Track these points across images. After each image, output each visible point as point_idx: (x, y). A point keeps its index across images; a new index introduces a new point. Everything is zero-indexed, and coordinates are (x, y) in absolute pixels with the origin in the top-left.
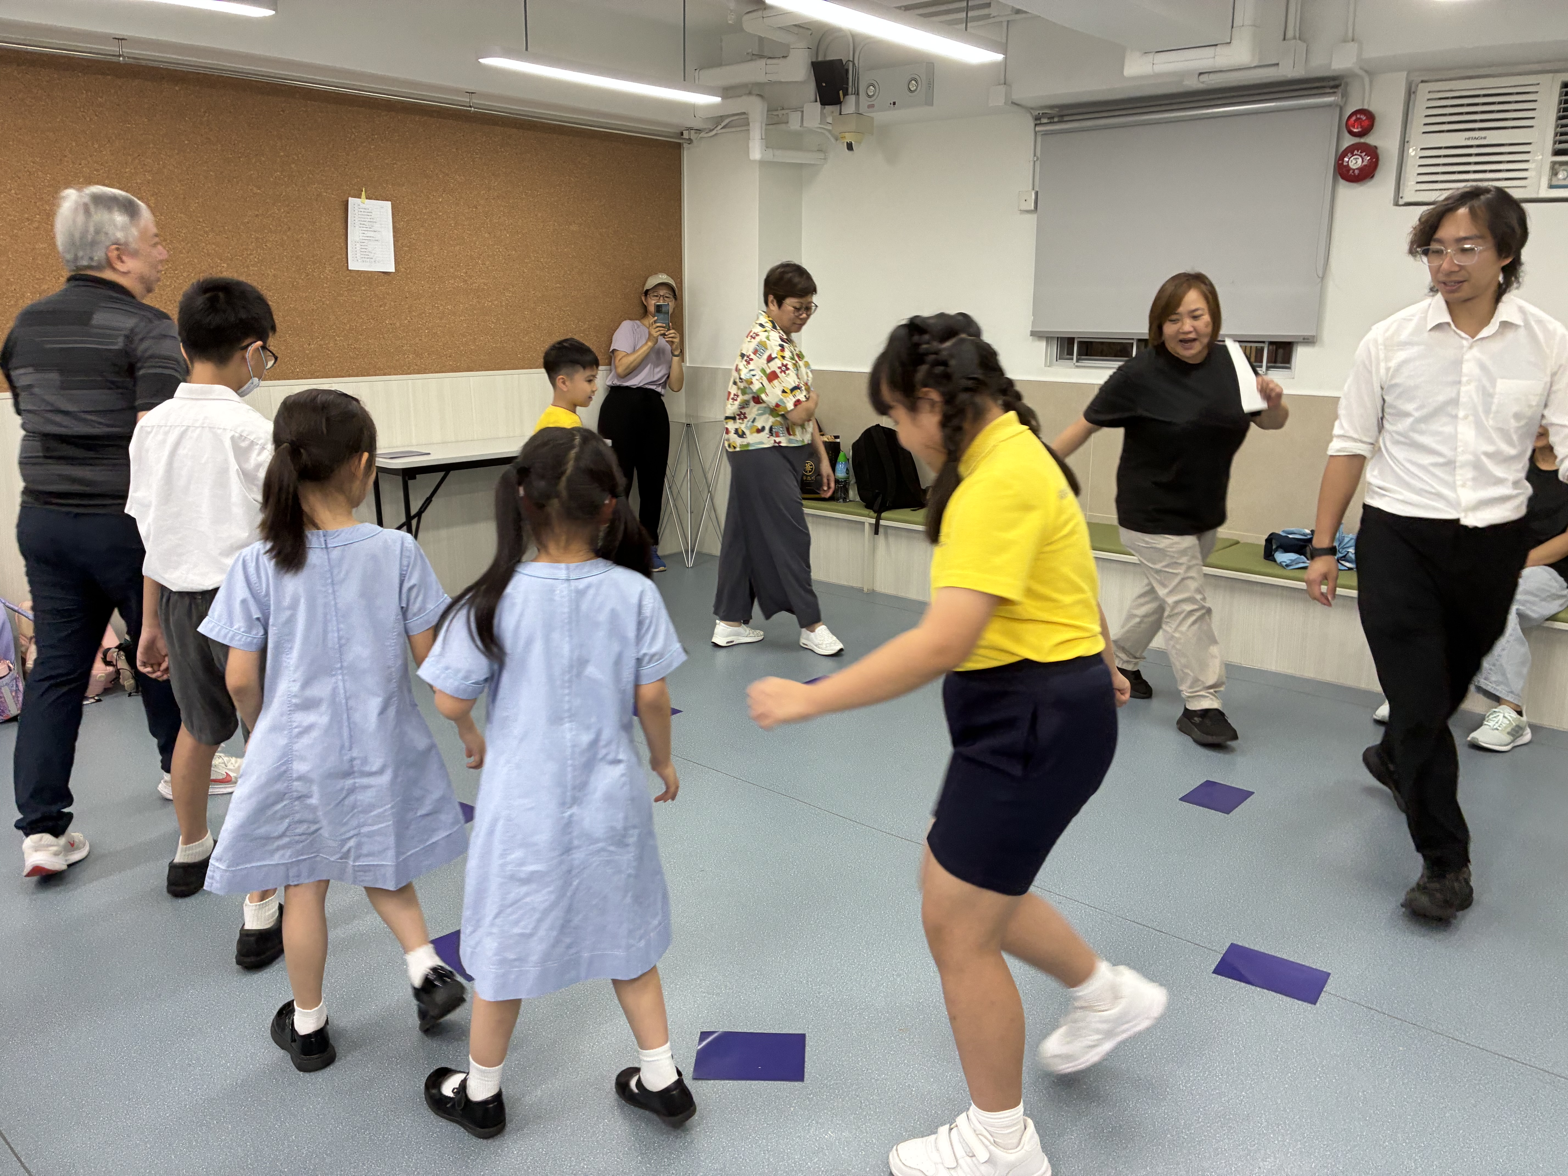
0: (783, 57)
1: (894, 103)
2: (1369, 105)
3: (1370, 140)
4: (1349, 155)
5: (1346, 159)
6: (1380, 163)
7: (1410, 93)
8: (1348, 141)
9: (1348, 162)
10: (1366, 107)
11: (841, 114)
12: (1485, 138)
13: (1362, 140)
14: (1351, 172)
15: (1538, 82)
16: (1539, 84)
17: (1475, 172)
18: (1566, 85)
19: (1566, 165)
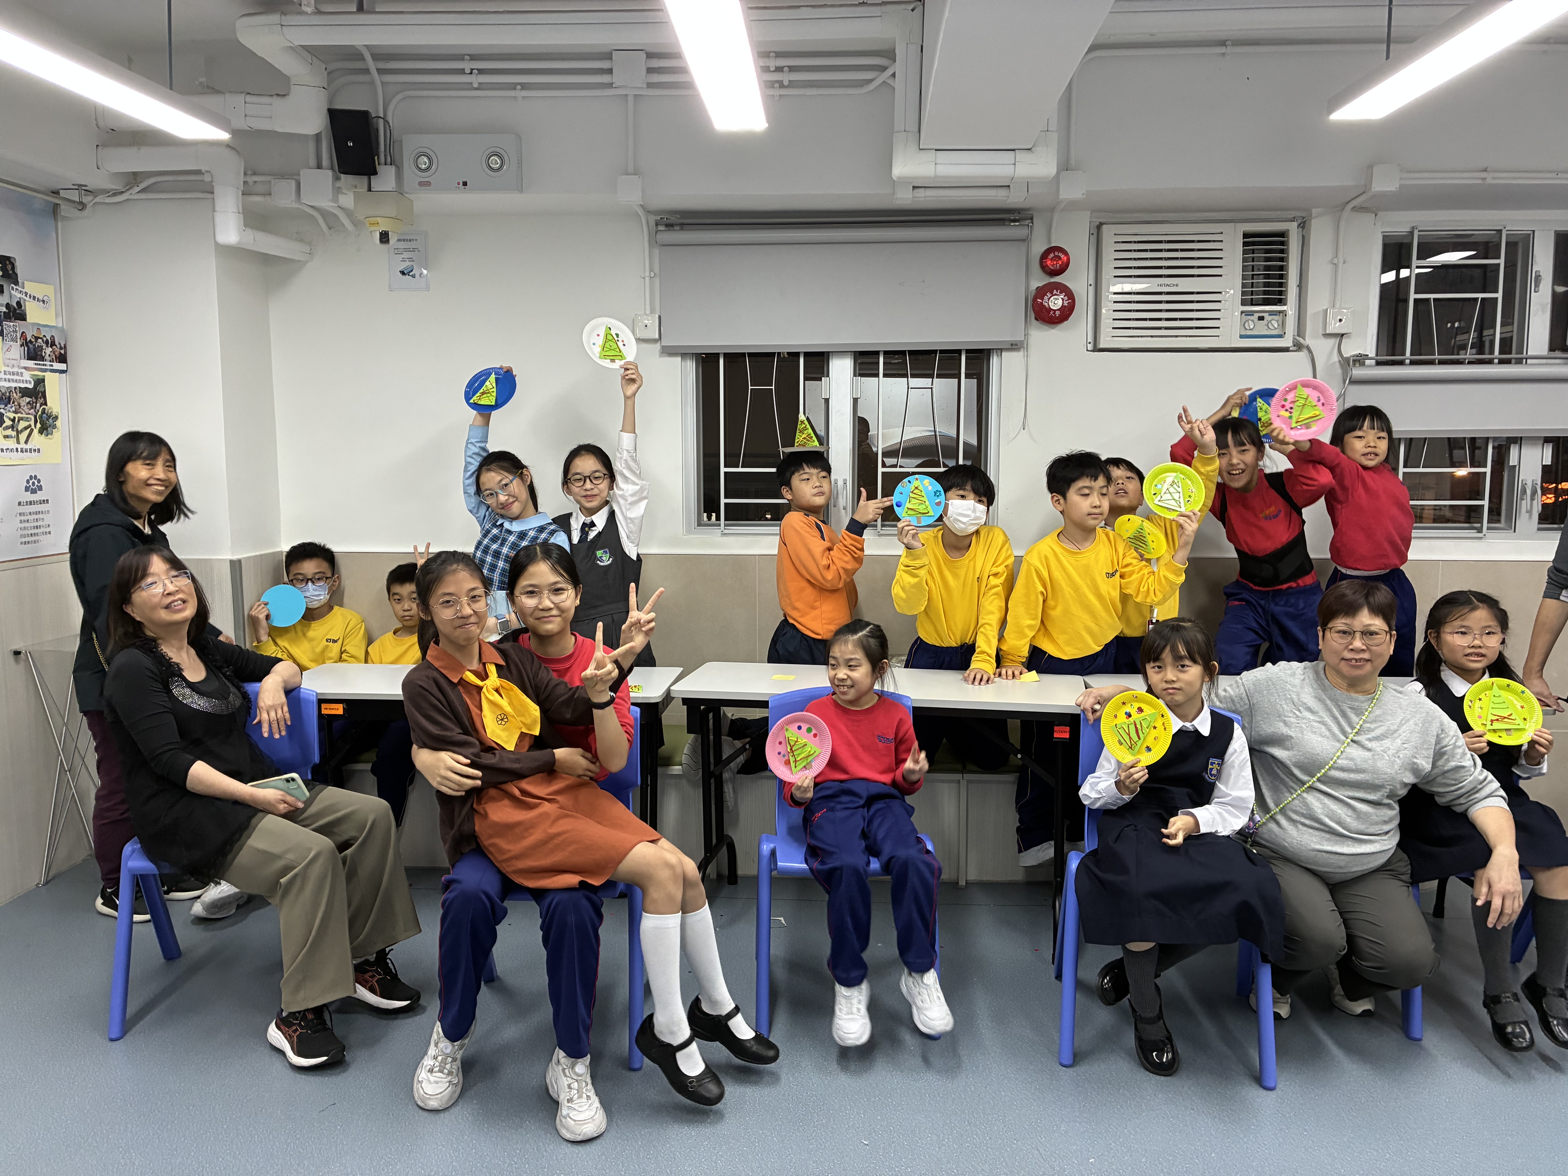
0: (278, 95)
1: (465, 184)
3: (1067, 280)
4: (1048, 294)
5: (1047, 299)
6: (1076, 304)
7: (1090, 235)
8: (1046, 280)
9: (1049, 303)
10: (1059, 244)
11: (370, 190)
12: (1177, 285)
13: (1058, 280)
14: (1052, 312)
15: (1221, 231)
16: (1222, 233)
17: (1167, 319)
18: (1246, 235)
19: (1253, 315)
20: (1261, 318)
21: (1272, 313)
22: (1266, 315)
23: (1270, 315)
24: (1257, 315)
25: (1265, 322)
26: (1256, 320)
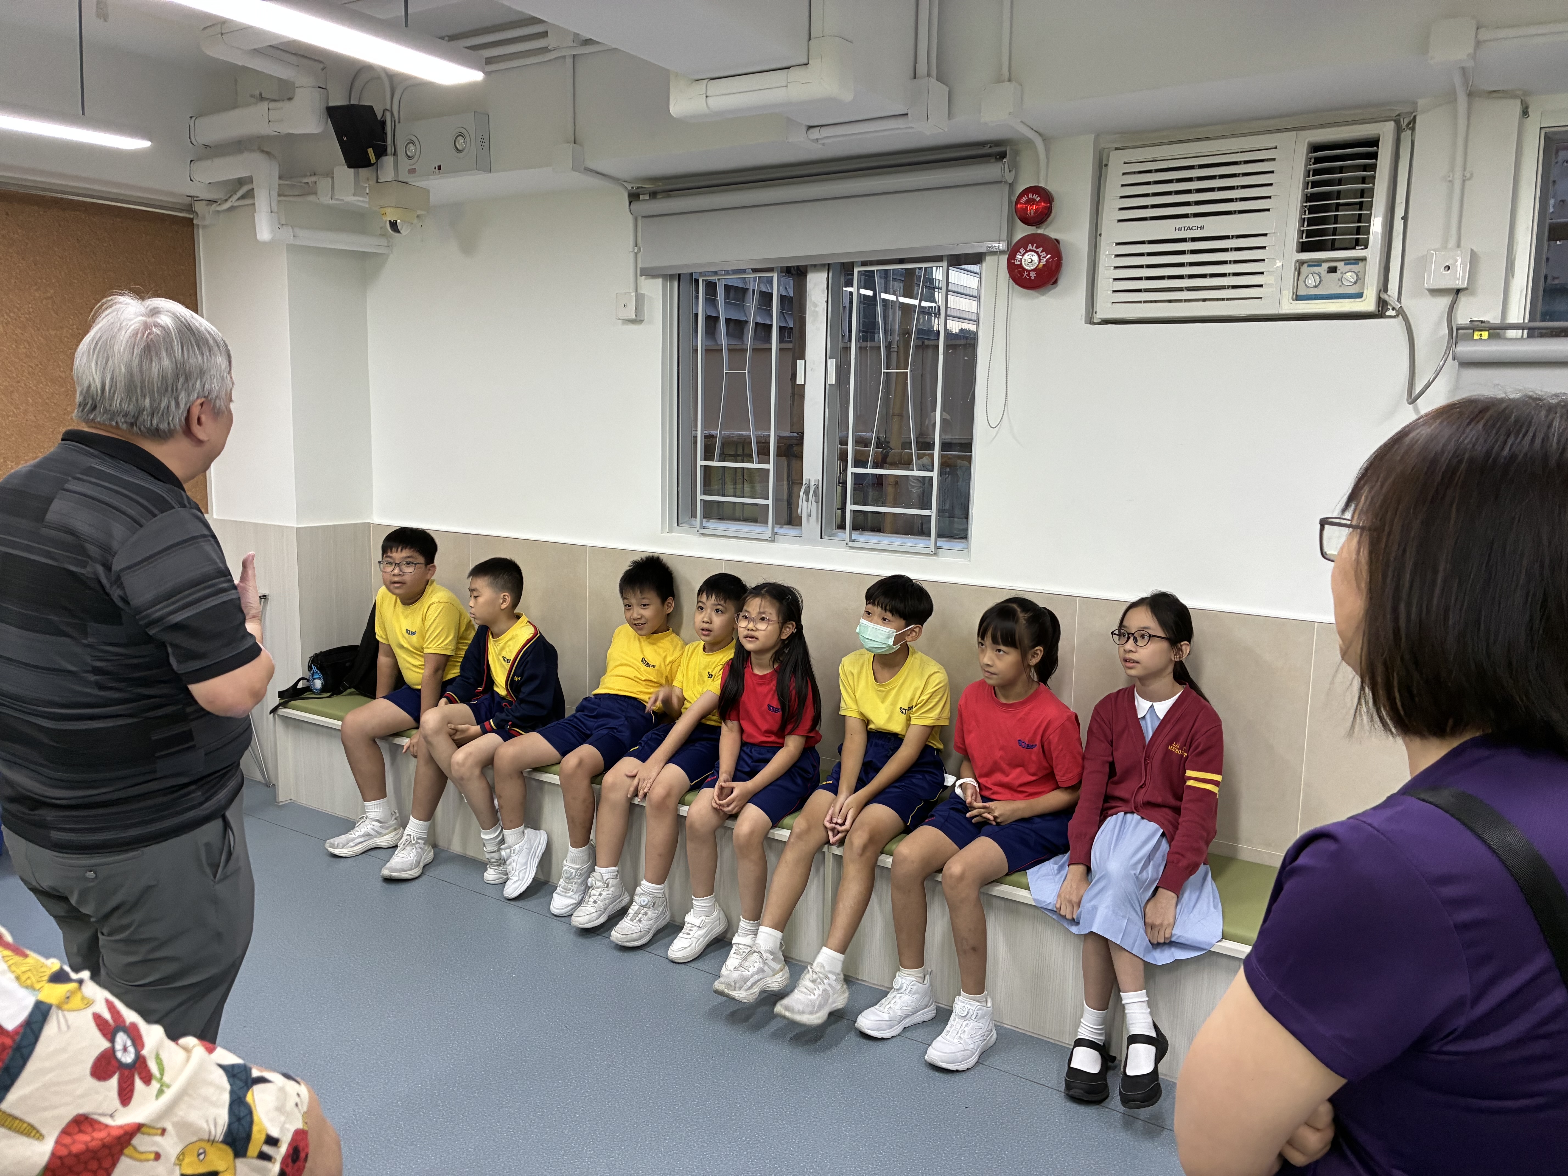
0: (287, 99)
1: (440, 168)
2: (1046, 182)
3: (1050, 231)
4: (1022, 251)
5: (1019, 257)
6: (1064, 262)
7: (1101, 167)
8: (1022, 231)
9: (1021, 261)
10: (1042, 185)
11: (378, 182)
12: (1202, 228)
13: (1040, 231)
14: (1025, 274)
15: (1274, 145)
16: (1276, 148)
17: (1191, 277)
18: (1315, 148)
19: (1320, 265)
20: (1333, 270)
21: (1348, 261)
22: (1340, 265)
23: (1345, 264)
24: (1325, 266)
25: (1338, 275)
26: (1324, 273)
